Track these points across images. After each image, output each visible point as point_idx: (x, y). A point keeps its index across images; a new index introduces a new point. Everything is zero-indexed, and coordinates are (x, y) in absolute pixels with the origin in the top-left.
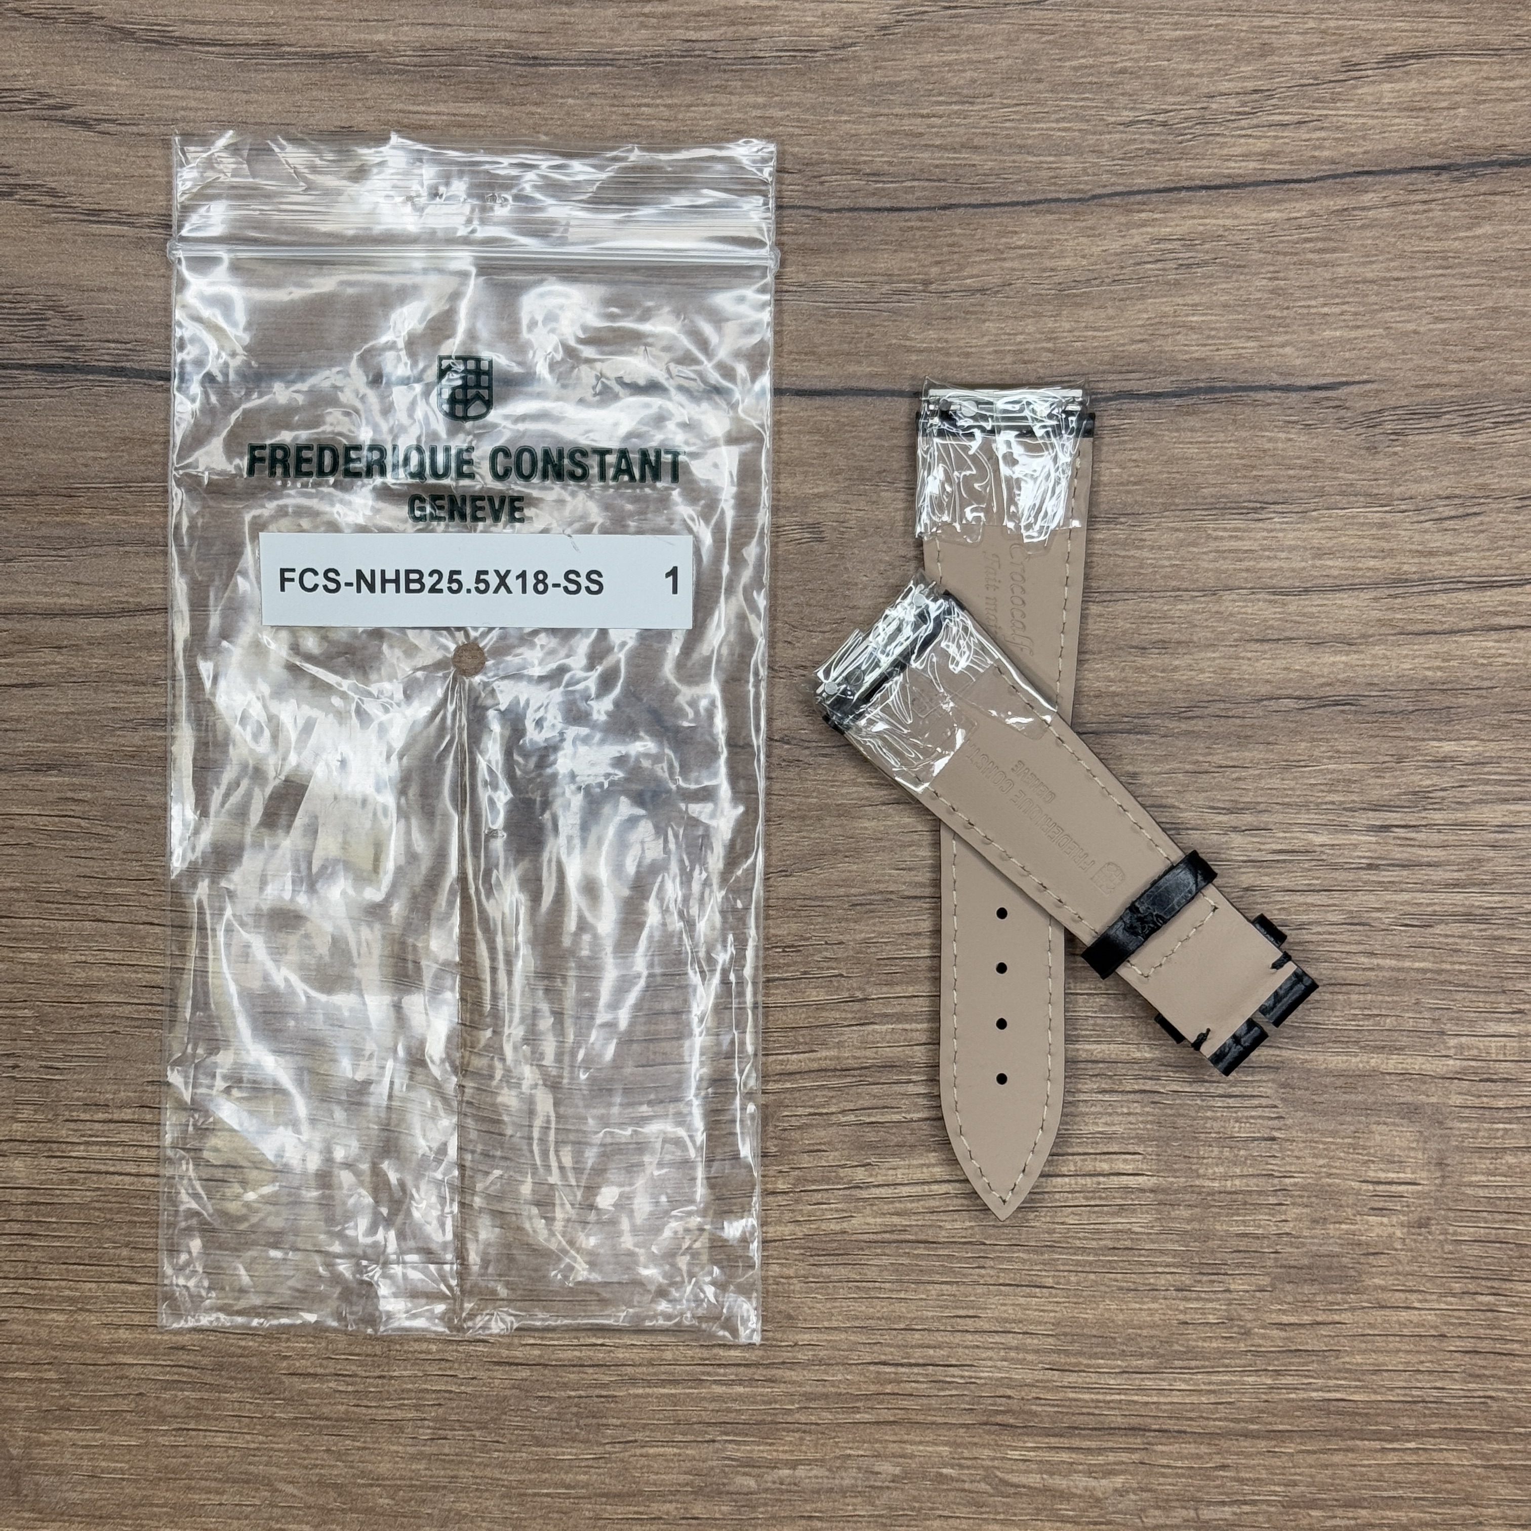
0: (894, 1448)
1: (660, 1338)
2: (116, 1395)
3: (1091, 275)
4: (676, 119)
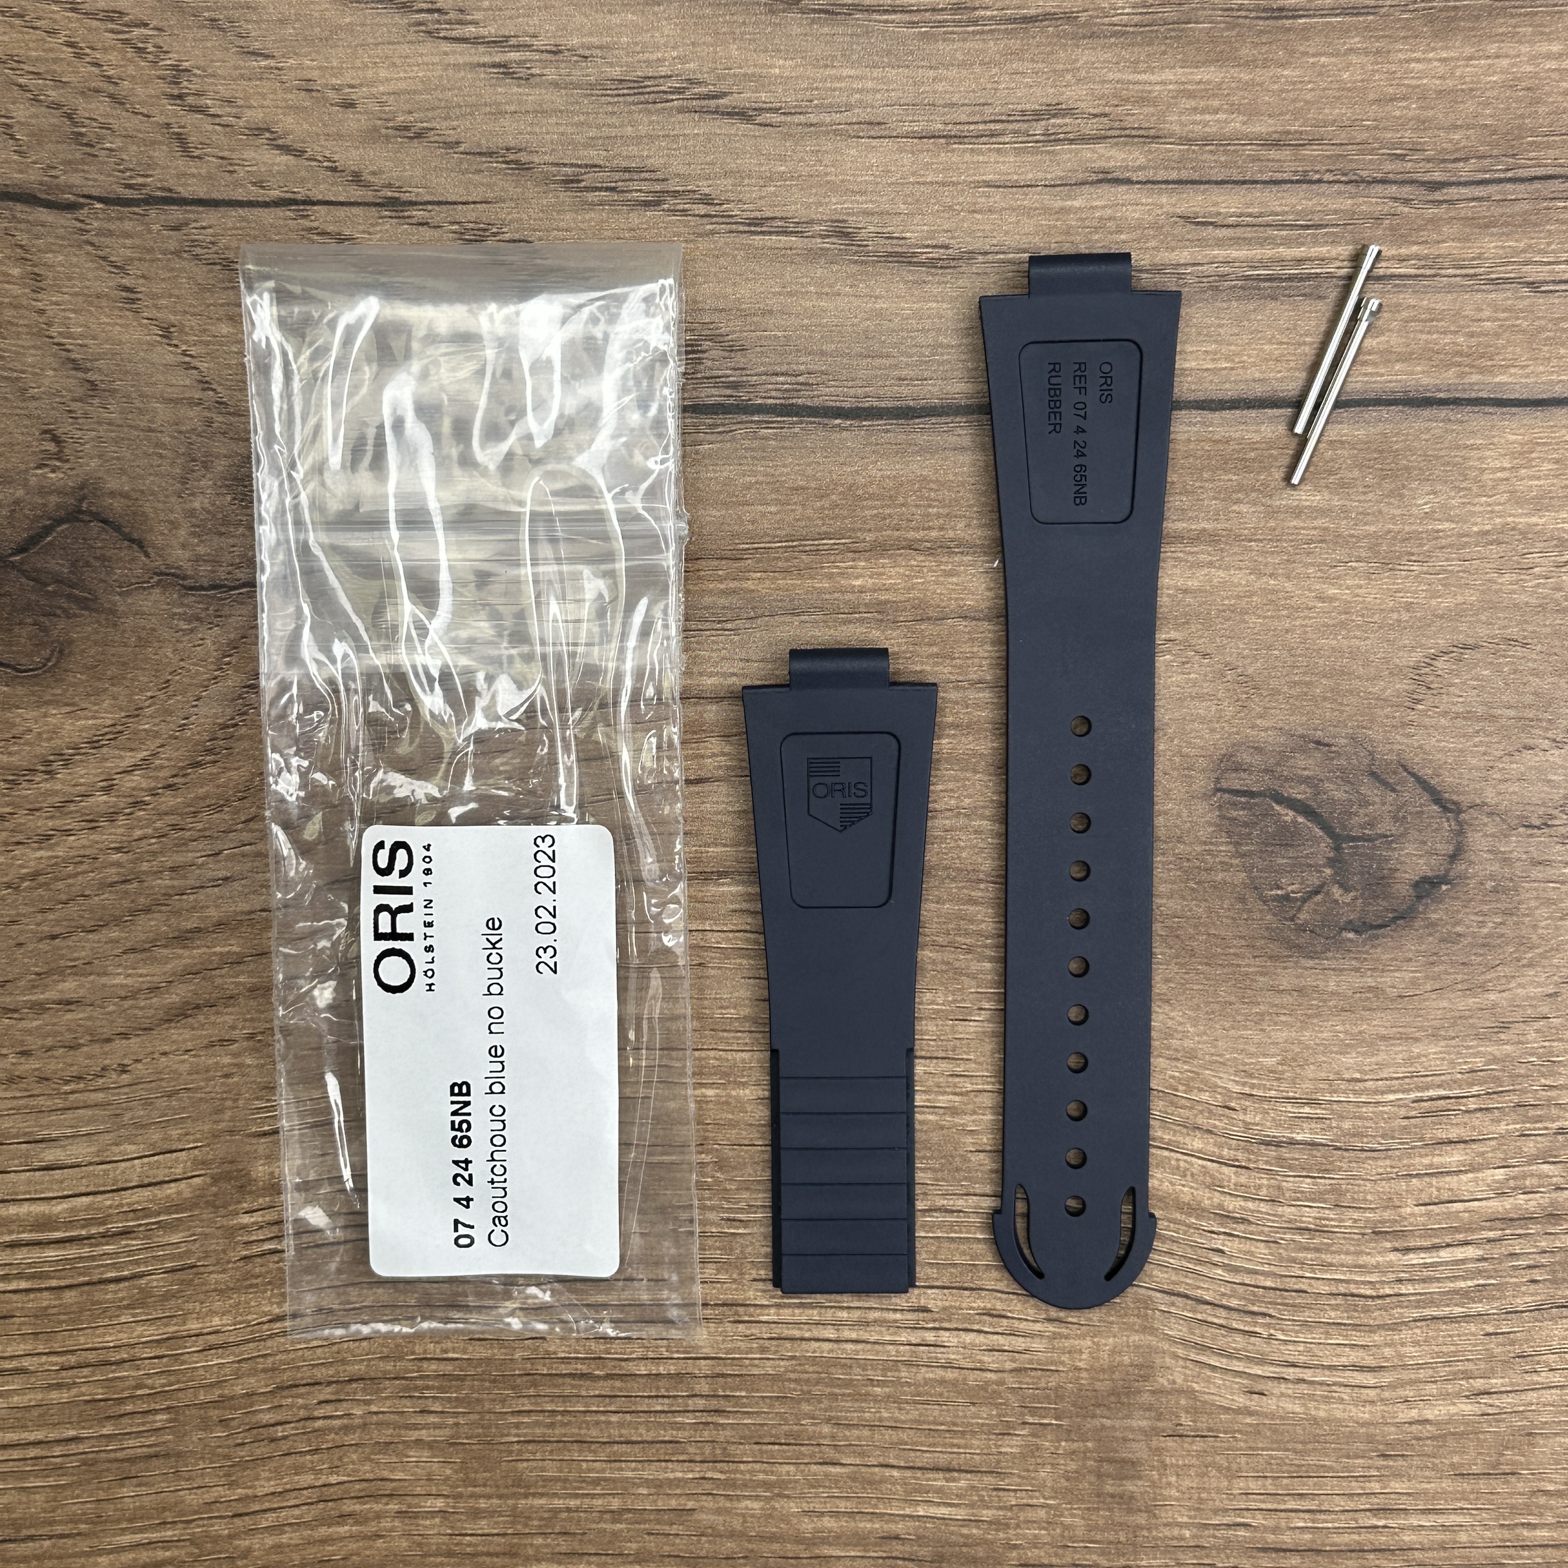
1: (1453, 1518)
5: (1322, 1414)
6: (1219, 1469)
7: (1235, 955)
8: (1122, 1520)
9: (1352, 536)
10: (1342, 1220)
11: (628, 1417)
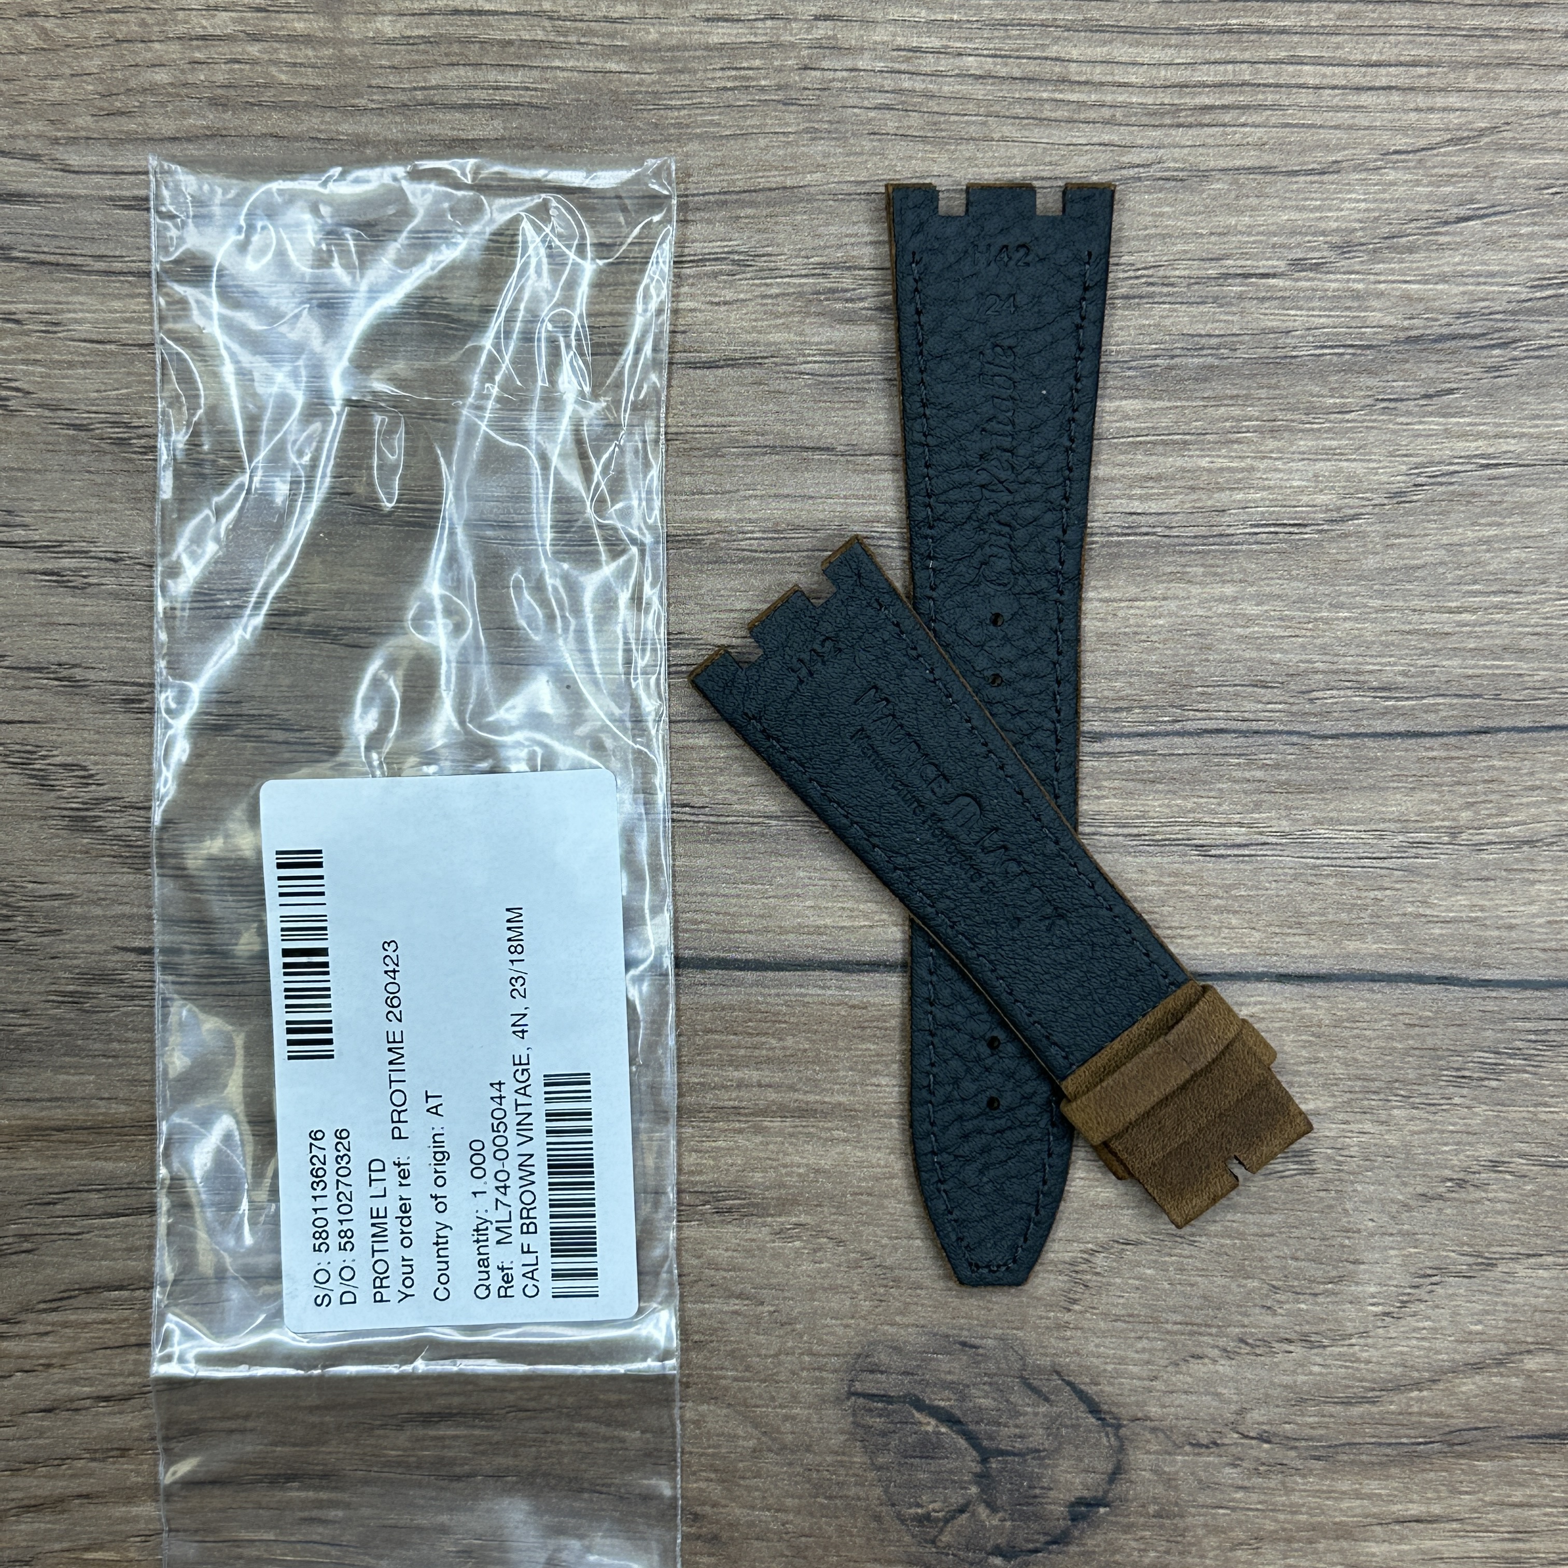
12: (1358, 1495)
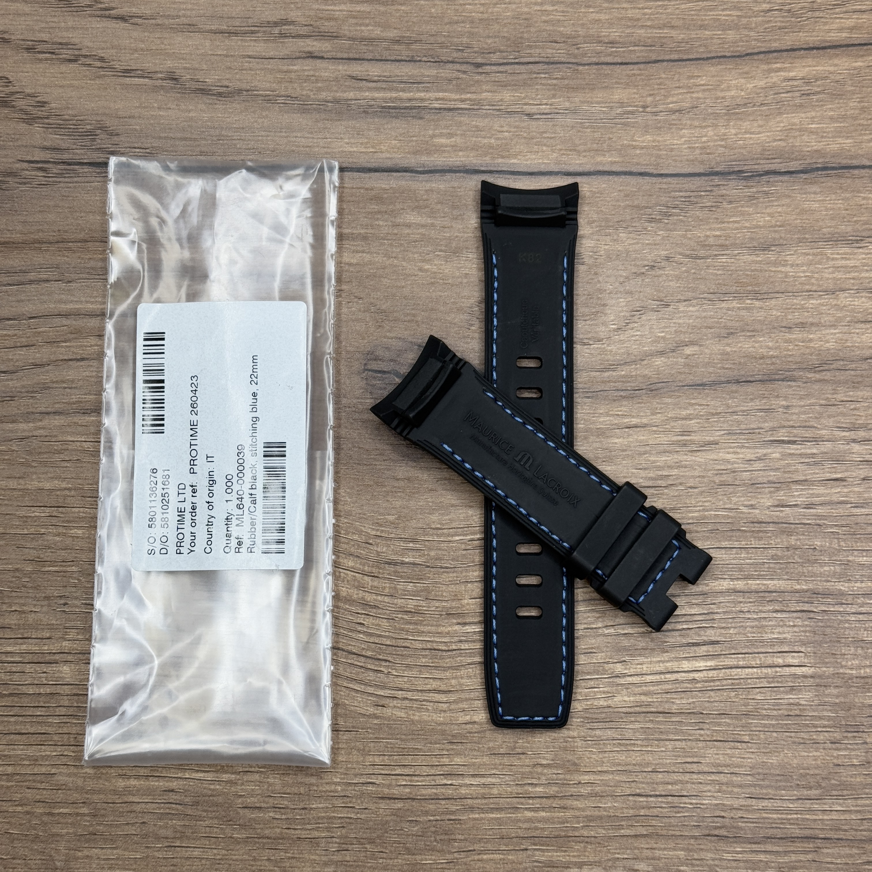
0: (649, 853)
1: (489, 779)
2: (127, 824)
3: (747, 101)
4: (487, 12)
5: (416, 718)
6: (359, 750)
7: (375, 459)
8: (302, 781)
9: (437, 239)
10: (429, 607)
11: (21, 719)
12: (608, 415)
